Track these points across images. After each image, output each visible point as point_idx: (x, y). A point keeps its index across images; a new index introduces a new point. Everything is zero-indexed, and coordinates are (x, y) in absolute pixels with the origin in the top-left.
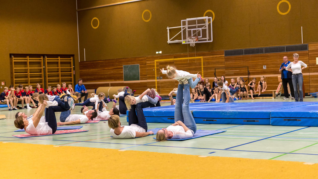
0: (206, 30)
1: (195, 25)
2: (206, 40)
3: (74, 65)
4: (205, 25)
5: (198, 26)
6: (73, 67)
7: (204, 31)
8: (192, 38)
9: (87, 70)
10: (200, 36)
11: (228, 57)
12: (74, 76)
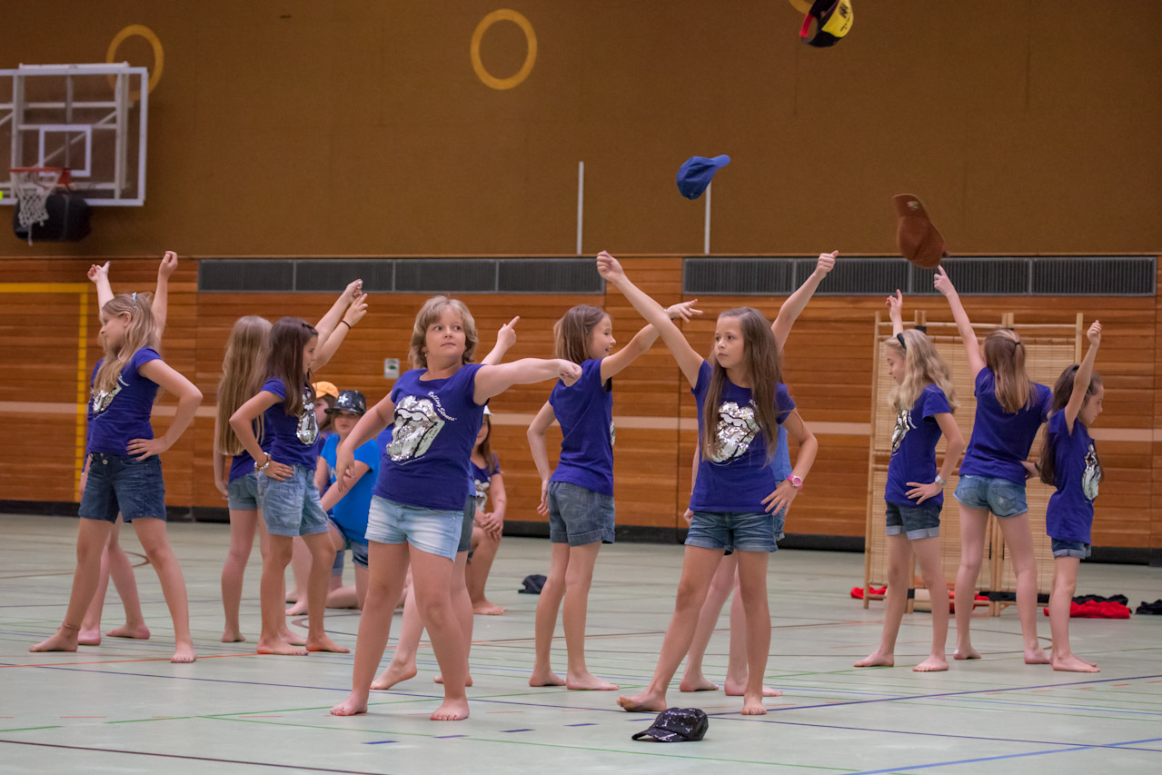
0: (111, 135)
1: (61, 105)
2: (110, 194)
4: (113, 109)
5: (76, 111)
7: (104, 142)
8: (42, 174)
10: (82, 167)
11: (217, 295)
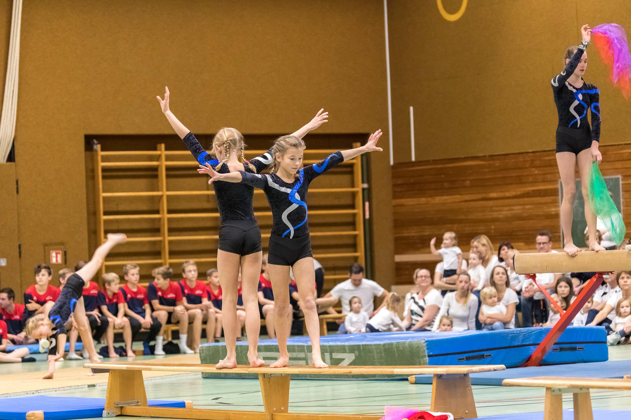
3: (367, 178)
6: (363, 189)
9: (423, 200)
12: (369, 225)
